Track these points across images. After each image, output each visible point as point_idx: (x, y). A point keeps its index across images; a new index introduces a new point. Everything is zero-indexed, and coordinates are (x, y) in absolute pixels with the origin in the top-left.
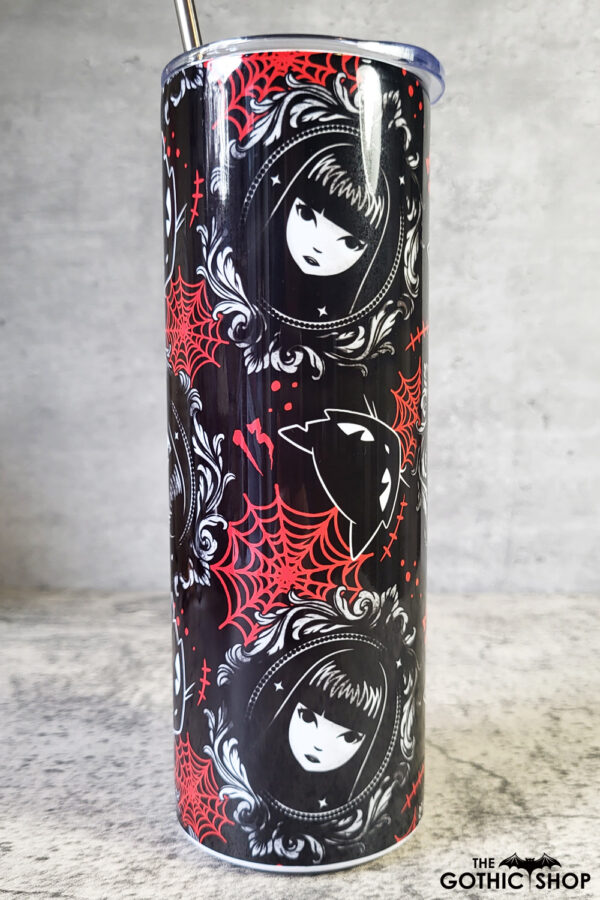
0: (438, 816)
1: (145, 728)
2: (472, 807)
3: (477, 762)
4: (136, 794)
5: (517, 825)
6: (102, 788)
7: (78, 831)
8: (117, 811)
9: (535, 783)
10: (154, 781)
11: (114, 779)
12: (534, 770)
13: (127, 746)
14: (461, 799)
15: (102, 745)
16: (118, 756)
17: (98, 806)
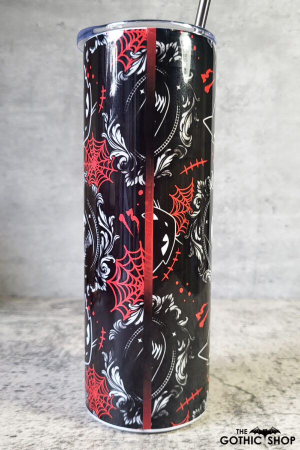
0: (218, 414)
1: (67, 369)
2: (236, 409)
3: (239, 386)
4: (62, 403)
5: (259, 419)
6: (44, 400)
7: (32, 422)
8: (52, 411)
9: (269, 397)
10: (72, 396)
11: (51, 395)
12: (268, 390)
13: (57, 378)
14: (230, 405)
15: (45, 378)
16: (53, 383)
17: (43, 409)
